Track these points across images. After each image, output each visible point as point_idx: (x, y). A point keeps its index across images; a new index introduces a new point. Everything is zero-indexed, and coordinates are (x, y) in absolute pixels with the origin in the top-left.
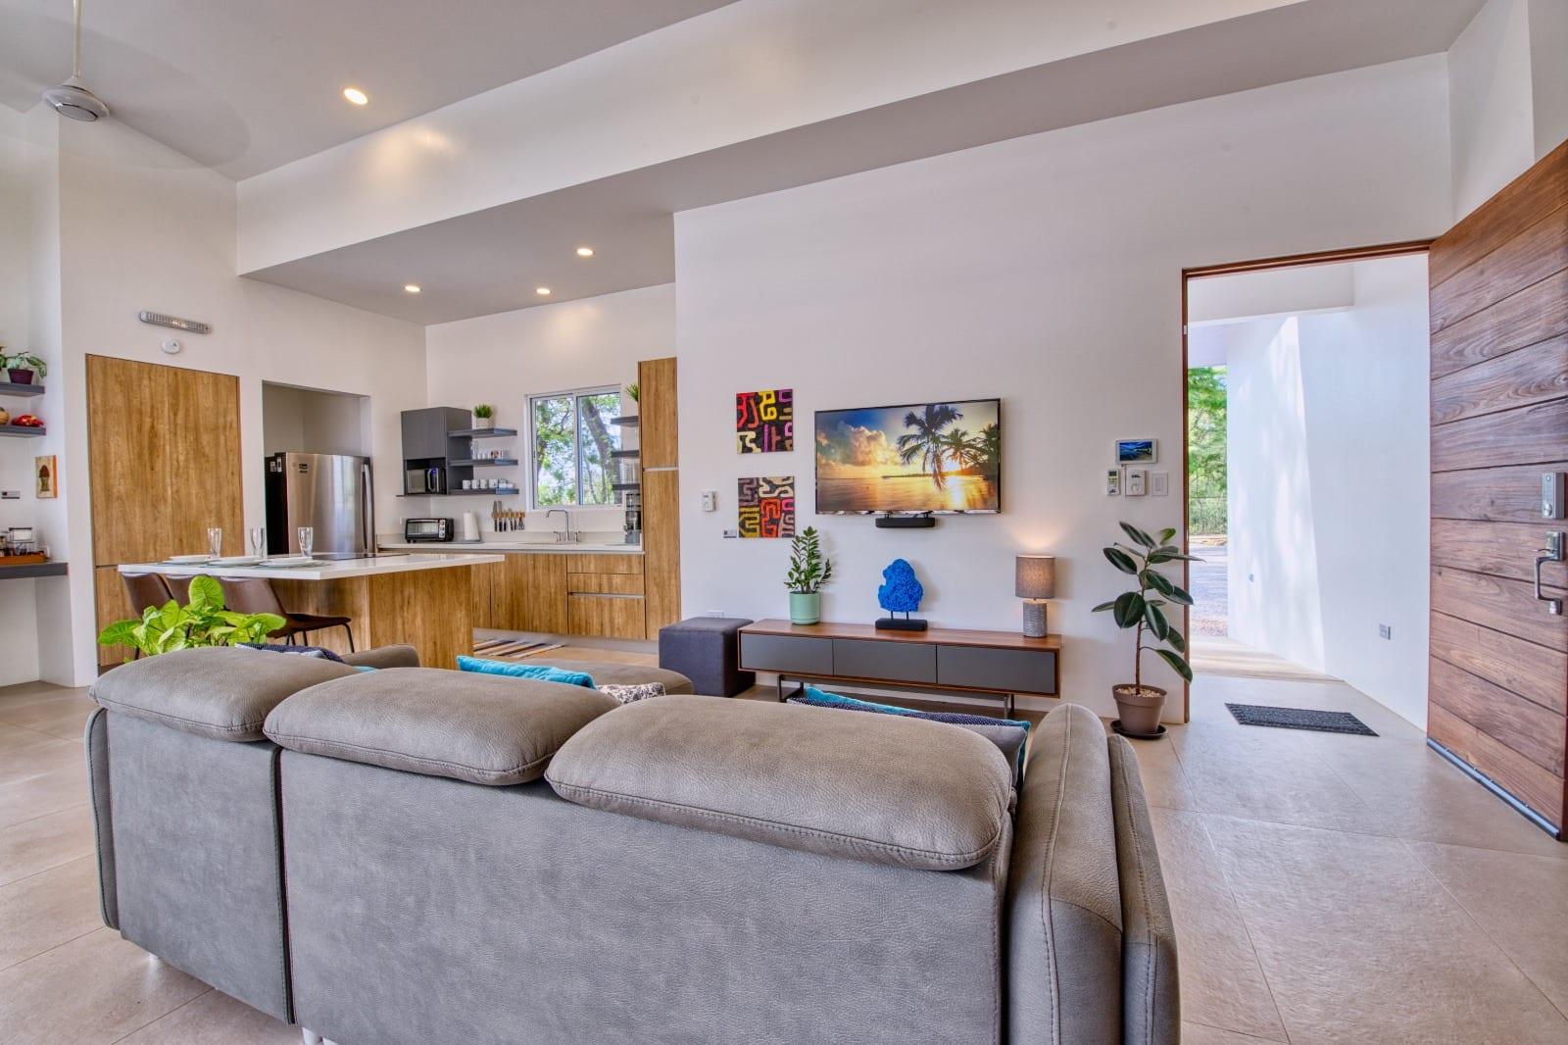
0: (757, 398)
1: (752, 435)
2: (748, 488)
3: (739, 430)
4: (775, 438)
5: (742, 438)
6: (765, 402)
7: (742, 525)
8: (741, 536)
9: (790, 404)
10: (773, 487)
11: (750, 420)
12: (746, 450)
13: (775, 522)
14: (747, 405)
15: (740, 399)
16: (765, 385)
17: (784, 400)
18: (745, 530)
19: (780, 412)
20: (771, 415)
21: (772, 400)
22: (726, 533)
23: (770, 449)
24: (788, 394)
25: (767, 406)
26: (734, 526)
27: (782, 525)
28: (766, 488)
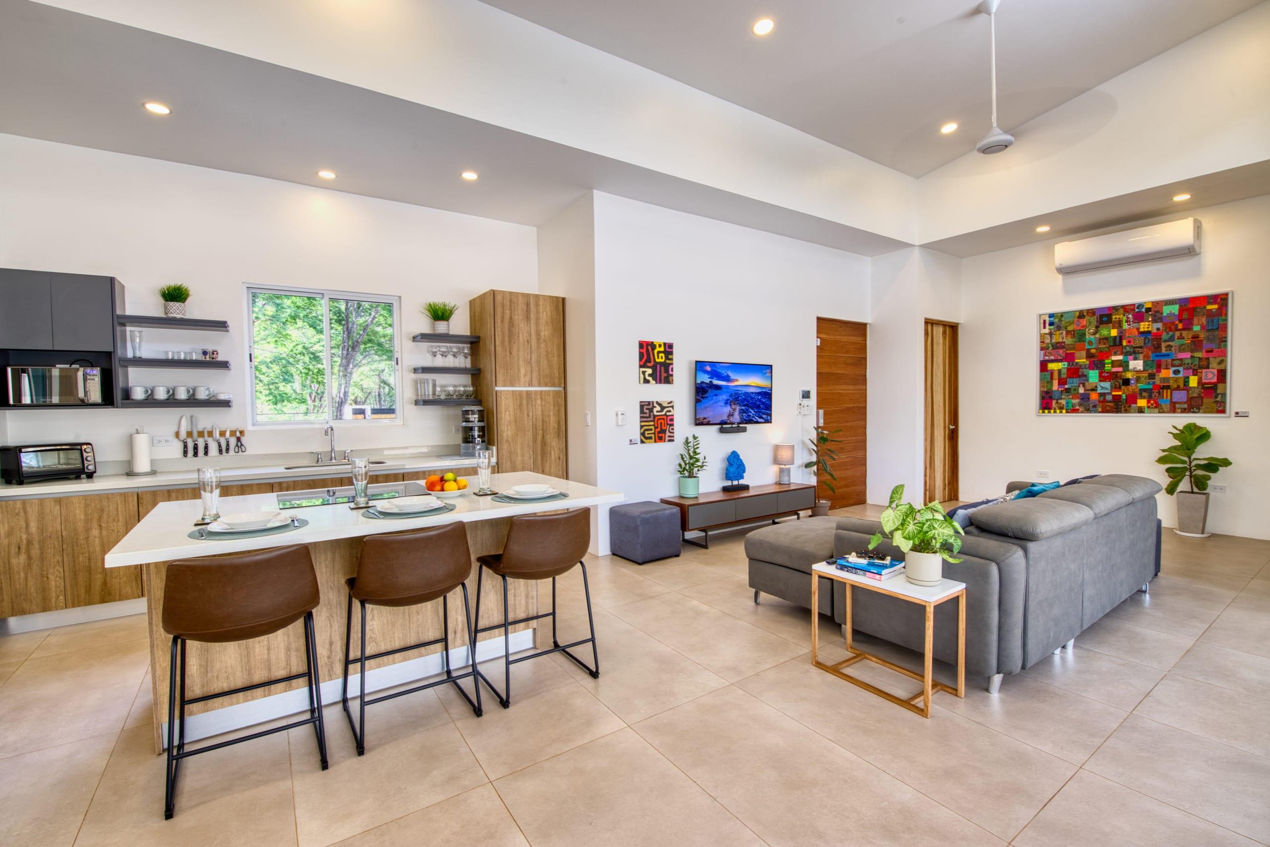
0: (652, 345)
1: (649, 371)
2: (646, 408)
3: (641, 366)
4: (664, 375)
5: (644, 373)
6: (658, 349)
7: (643, 434)
8: (642, 442)
9: (671, 353)
10: (663, 408)
11: (648, 360)
12: (646, 381)
13: (664, 432)
14: (646, 350)
15: (642, 345)
16: (658, 338)
17: (668, 349)
18: (645, 438)
19: (667, 358)
20: (661, 359)
21: (662, 349)
22: (631, 441)
23: (660, 382)
24: (671, 346)
25: (659, 352)
26: (637, 436)
27: (668, 434)
28: (658, 408)
